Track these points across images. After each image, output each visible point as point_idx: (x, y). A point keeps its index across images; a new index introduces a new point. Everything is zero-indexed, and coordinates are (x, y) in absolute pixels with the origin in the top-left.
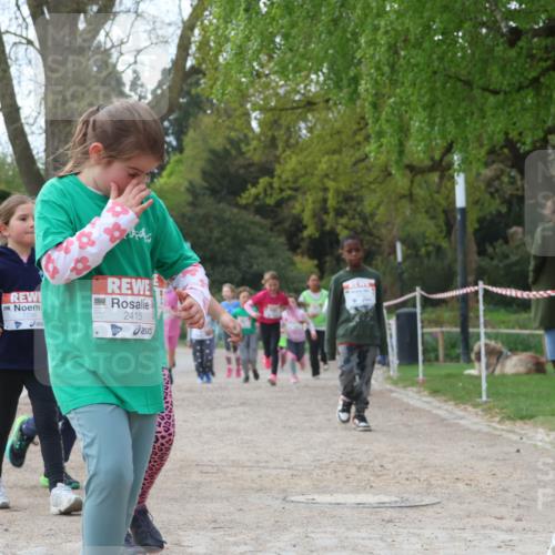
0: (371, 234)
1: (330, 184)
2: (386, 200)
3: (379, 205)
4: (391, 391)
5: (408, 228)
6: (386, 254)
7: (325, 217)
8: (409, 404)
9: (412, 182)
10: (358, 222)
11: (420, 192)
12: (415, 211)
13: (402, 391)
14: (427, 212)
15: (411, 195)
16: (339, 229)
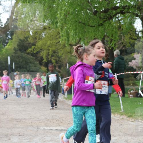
0: (60, 61)
1: (50, 49)
3: (63, 54)
4: (65, 101)
5: (70, 60)
6: (64, 66)
7: (49, 57)
9: (71, 49)
10: (57, 58)
13: (68, 101)
15: (71, 52)
16: (52, 60)
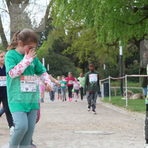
0: (97, 62)
1: (86, 49)
2: (101, 53)
3: (99, 54)
4: (102, 104)
5: (107, 61)
6: (101, 68)
7: (85, 58)
8: (106, 107)
9: (108, 48)
10: (93, 59)
11: (110, 51)
12: (109, 56)
13: (105, 103)
14: (112, 56)
15: (108, 52)
16: (88, 61)
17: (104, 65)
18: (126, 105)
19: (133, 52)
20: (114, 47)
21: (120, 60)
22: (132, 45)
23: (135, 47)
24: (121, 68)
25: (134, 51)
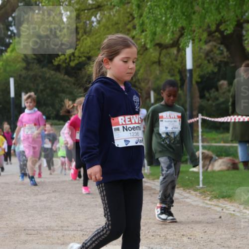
0: (135, 86)
2: (144, 65)
5: (158, 82)
6: (144, 98)
9: (160, 54)
11: (166, 61)
12: (162, 72)
13: (152, 182)
14: (169, 72)
15: (159, 62)
17: (152, 94)
18: (199, 185)
19: (218, 62)
20: (174, 51)
21: (187, 81)
22: (215, 46)
23: (222, 50)
24: (188, 100)
25: (219, 58)
